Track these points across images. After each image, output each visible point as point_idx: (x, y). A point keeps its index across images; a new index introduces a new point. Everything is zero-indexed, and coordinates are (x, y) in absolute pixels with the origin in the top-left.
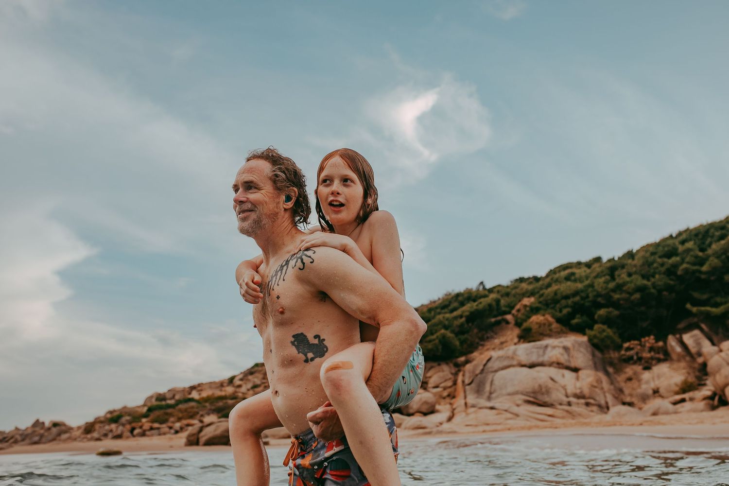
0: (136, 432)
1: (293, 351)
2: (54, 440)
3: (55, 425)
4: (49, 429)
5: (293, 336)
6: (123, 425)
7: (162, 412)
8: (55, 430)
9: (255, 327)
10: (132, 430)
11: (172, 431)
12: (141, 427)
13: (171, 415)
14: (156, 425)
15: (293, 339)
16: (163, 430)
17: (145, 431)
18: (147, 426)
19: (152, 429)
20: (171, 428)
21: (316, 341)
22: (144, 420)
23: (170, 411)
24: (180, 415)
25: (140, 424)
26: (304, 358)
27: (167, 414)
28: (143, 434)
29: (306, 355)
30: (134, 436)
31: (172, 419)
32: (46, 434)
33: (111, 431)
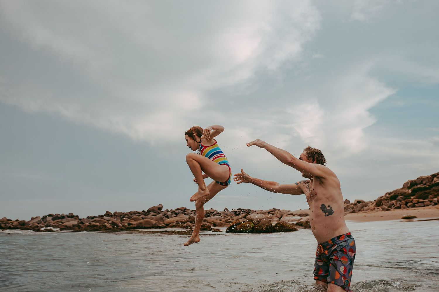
0: (409, 204)
1: (321, 211)
2: (360, 210)
3: (359, 202)
4: (356, 204)
5: (321, 205)
6: (400, 201)
7: (423, 192)
8: (359, 205)
9: (307, 202)
10: (406, 204)
11: (433, 203)
12: (411, 202)
13: (429, 194)
14: (421, 200)
15: (321, 207)
16: (426, 203)
17: (414, 204)
18: (415, 201)
19: (418, 202)
20: (431, 201)
21: (329, 208)
22: (412, 197)
23: (428, 191)
24: (436, 194)
25: (411, 200)
26: (325, 214)
27: (426, 193)
28: (414, 206)
29: (326, 214)
30: (408, 207)
31: (430, 196)
32: (354, 207)
33: (393, 204)
